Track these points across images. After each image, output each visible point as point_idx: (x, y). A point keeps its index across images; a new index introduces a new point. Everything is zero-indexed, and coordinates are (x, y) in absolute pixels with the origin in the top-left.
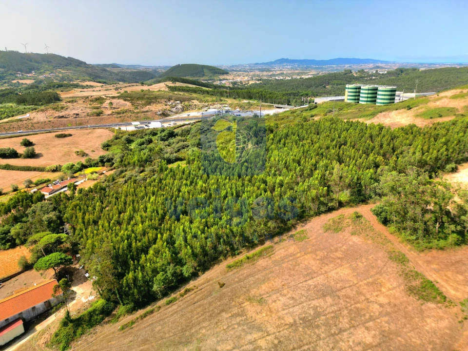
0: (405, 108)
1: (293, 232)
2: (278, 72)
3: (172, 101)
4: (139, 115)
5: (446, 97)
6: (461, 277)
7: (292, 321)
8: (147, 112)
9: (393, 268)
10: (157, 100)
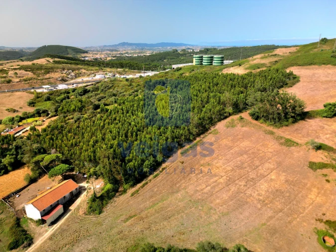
0: (237, 65)
1: (210, 131)
2: (125, 52)
3: (66, 71)
4: (44, 81)
5: (258, 58)
6: (300, 135)
7: (231, 169)
8: (49, 78)
9: (269, 137)
10: (55, 70)
